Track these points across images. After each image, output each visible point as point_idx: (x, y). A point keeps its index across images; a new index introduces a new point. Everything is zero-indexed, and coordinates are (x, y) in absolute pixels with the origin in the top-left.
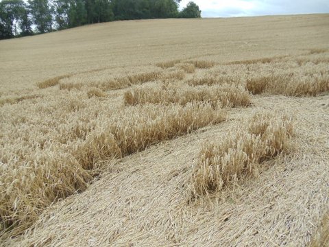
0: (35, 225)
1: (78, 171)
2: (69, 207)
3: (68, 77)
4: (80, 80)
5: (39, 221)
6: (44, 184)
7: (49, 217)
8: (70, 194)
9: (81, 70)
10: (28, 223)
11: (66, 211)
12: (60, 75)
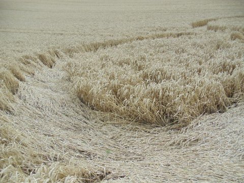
0: (188, 127)
1: (223, 97)
2: (212, 121)
3: (215, 20)
4: (224, 24)
5: (191, 125)
6: (199, 101)
7: (198, 124)
8: (213, 112)
9: (226, 16)
10: (184, 124)
11: (210, 123)
12: (209, 18)
